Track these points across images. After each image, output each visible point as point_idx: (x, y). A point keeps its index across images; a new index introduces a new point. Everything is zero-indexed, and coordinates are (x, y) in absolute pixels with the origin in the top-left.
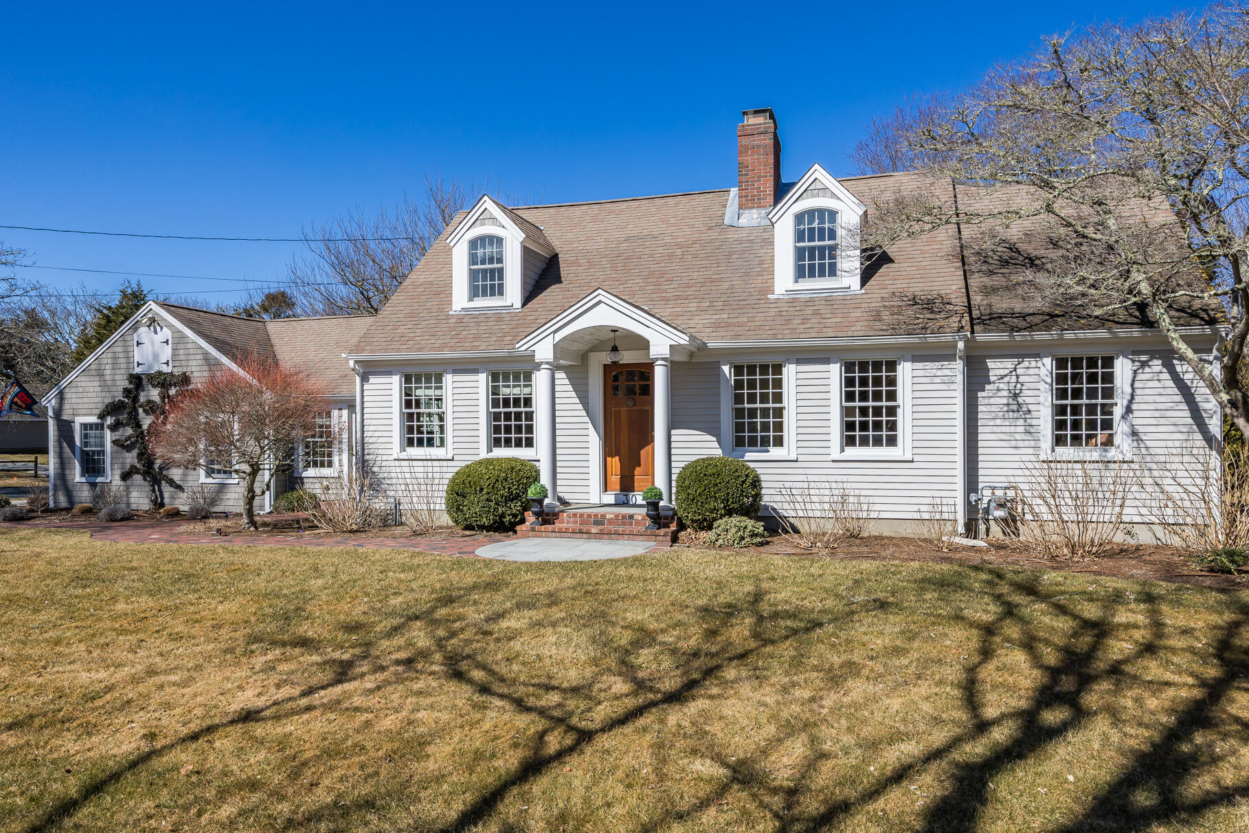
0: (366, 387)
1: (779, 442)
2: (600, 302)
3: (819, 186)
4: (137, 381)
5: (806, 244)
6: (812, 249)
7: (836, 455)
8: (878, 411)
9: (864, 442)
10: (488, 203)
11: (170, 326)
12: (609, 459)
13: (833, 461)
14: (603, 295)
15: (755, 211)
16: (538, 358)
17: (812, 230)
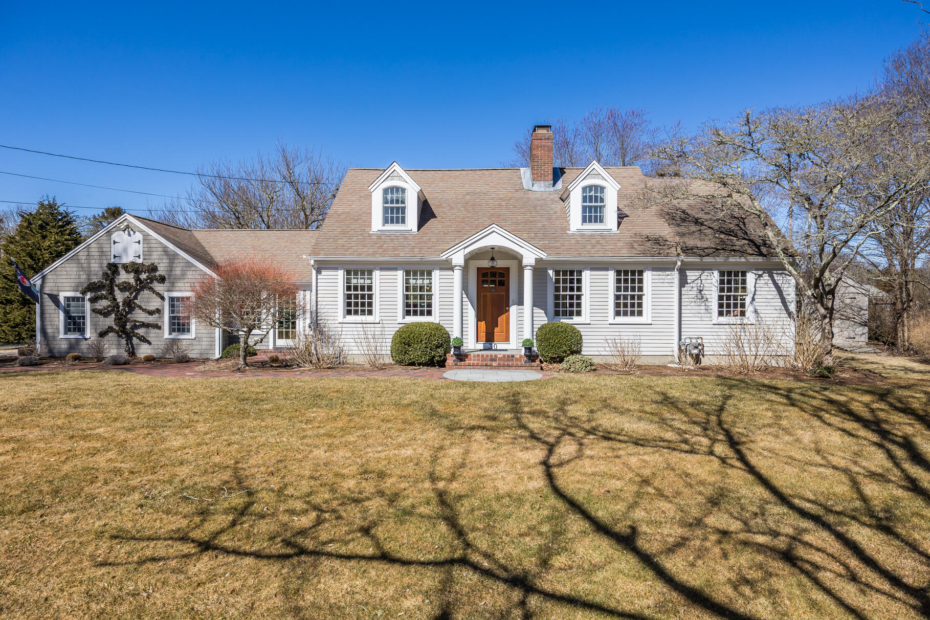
0: (319, 277)
1: (579, 313)
2: (494, 231)
3: (596, 173)
4: (114, 268)
5: (588, 204)
6: (590, 207)
7: (611, 321)
8: (633, 297)
9: (625, 314)
10: (396, 167)
11: (141, 231)
12: (479, 323)
13: (610, 324)
14: (495, 228)
15: (542, 182)
16: (454, 263)
17: (591, 197)
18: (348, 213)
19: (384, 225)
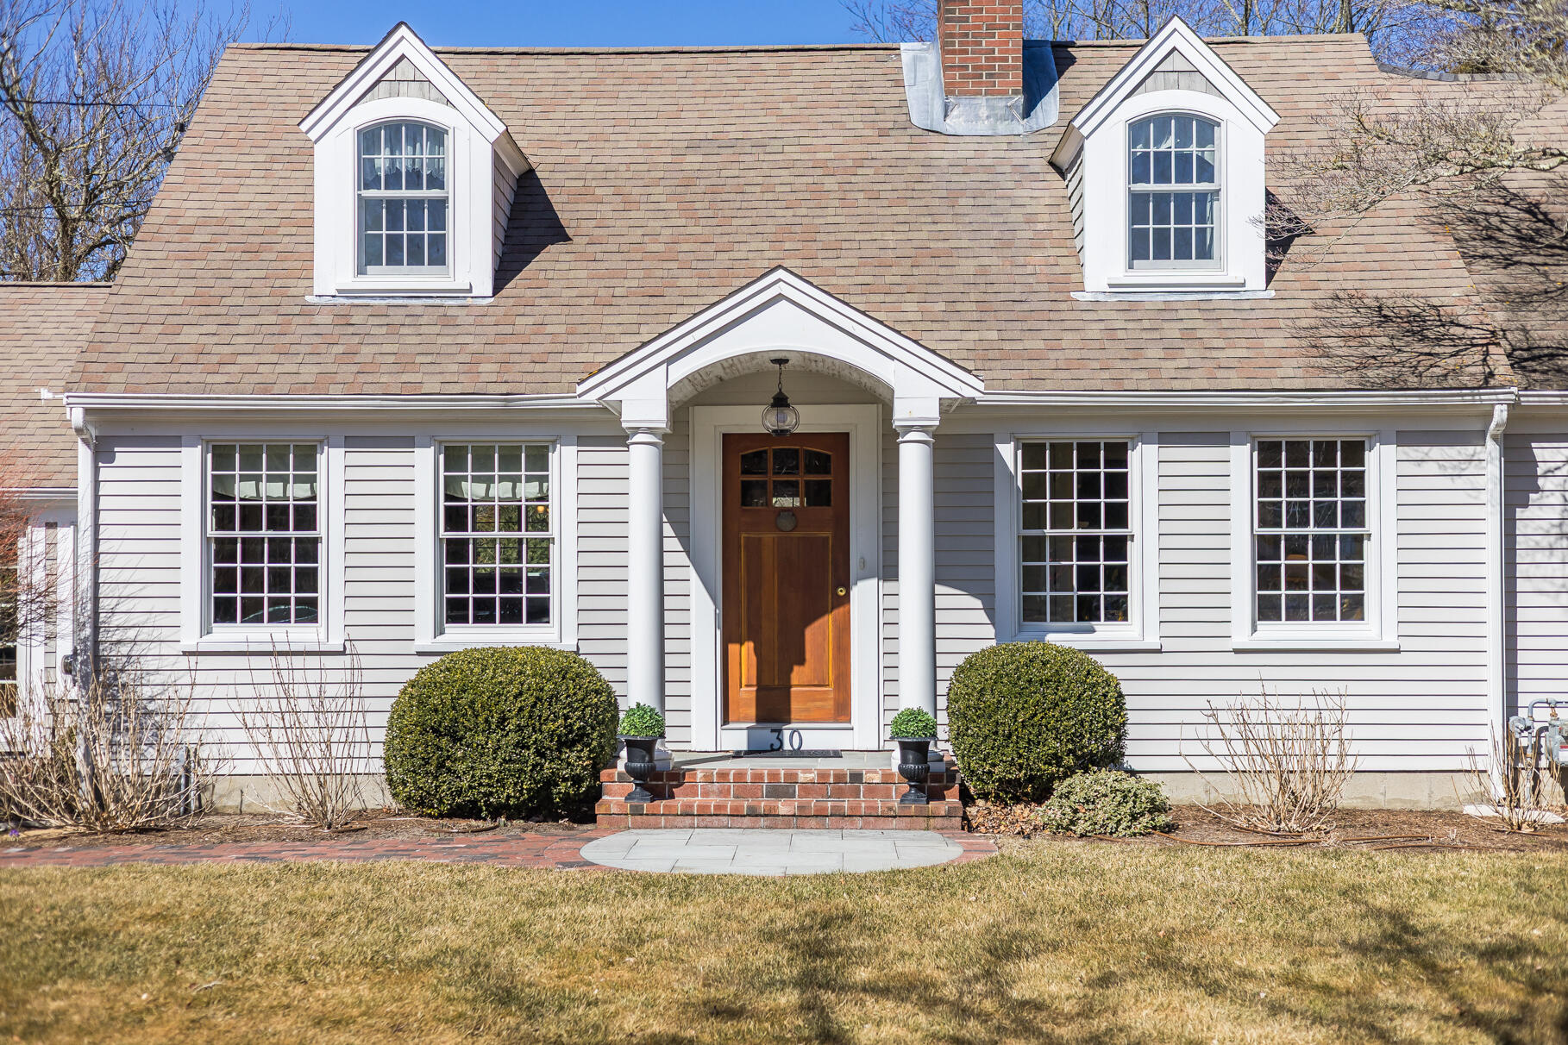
0: (105, 474)
1: (1117, 610)
2: (780, 297)
3: (1179, 63)
5: (1152, 187)
6: (1162, 199)
7: (1242, 638)
8: (1324, 546)
9: (1297, 611)
10: (407, 43)
12: (733, 648)
13: (1237, 651)
14: (785, 283)
15: (982, 100)
16: (629, 417)
17: (1162, 158)
18: (220, 222)
19: (361, 271)
